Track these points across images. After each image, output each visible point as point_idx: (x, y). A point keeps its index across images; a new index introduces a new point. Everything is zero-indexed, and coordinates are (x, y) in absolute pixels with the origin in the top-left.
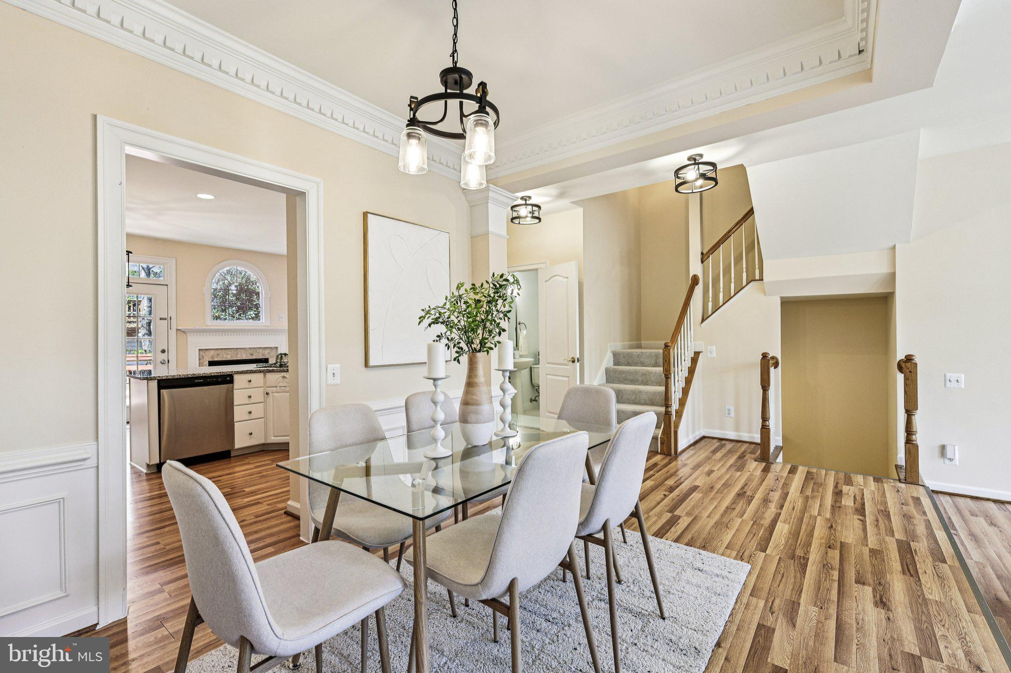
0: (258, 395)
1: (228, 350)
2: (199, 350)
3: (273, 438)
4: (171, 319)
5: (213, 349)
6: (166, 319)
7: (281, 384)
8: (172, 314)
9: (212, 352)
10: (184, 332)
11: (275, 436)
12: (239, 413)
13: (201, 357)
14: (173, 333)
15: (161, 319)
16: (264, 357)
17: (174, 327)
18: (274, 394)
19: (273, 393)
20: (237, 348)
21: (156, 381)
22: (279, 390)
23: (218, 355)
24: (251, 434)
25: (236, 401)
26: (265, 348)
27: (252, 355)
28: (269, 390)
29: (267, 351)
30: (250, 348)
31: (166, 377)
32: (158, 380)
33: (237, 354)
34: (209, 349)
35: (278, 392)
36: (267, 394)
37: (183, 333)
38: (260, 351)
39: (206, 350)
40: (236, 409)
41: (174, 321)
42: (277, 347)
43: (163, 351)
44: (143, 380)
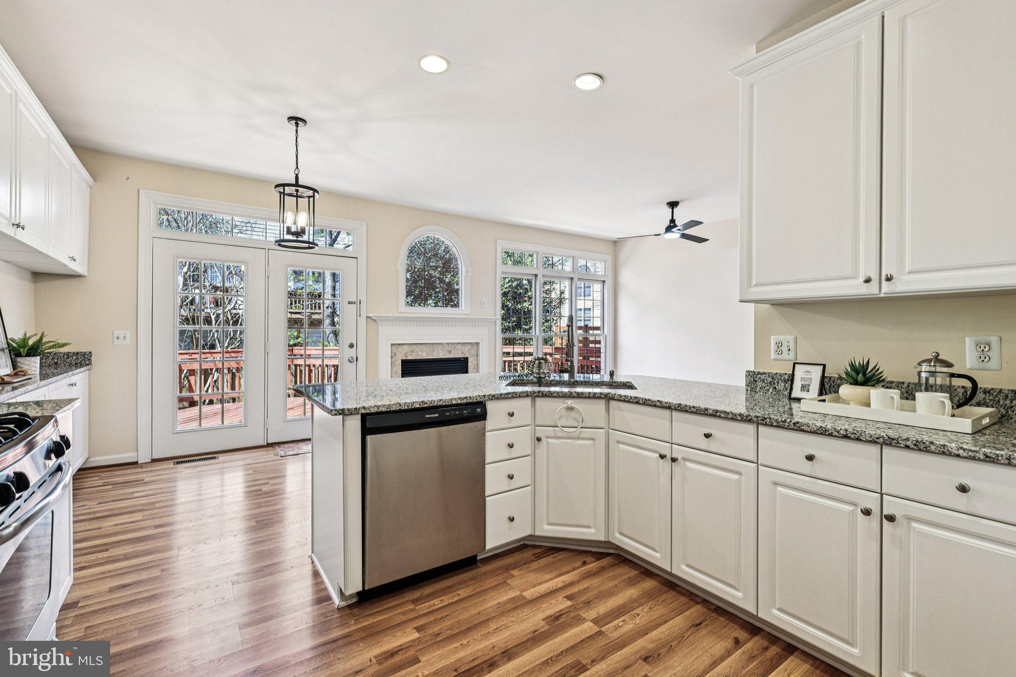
0: (523, 439)
1: (423, 346)
2: (392, 344)
3: (546, 527)
4: (360, 303)
5: (406, 344)
6: (355, 303)
7: (564, 422)
8: (362, 297)
9: (406, 348)
10: (374, 320)
11: (550, 524)
12: (494, 478)
13: (393, 354)
14: (362, 321)
15: (350, 303)
16: (463, 356)
17: (364, 315)
18: (549, 440)
19: (547, 437)
20: (434, 344)
21: (359, 417)
22: (559, 434)
23: (412, 351)
24: (512, 519)
25: (490, 455)
26: (464, 344)
27: (450, 352)
28: (541, 432)
29: (467, 348)
30: (448, 344)
31: (376, 410)
32: (364, 416)
33: (434, 350)
34: (403, 344)
35: (557, 438)
36: (539, 440)
37: (373, 322)
38: (459, 347)
39: (399, 344)
40: (490, 471)
41: (363, 306)
42: (478, 344)
43: (351, 346)
44: (336, 415)
